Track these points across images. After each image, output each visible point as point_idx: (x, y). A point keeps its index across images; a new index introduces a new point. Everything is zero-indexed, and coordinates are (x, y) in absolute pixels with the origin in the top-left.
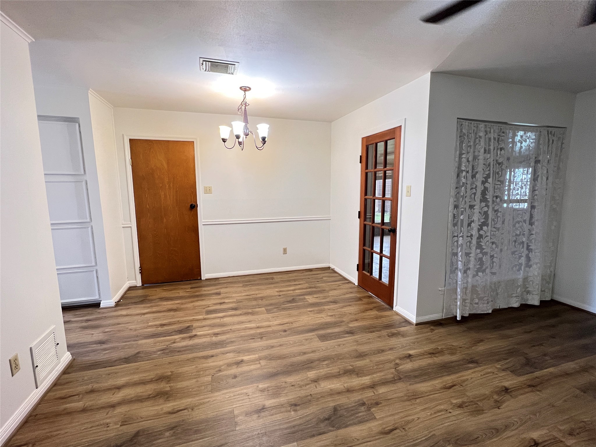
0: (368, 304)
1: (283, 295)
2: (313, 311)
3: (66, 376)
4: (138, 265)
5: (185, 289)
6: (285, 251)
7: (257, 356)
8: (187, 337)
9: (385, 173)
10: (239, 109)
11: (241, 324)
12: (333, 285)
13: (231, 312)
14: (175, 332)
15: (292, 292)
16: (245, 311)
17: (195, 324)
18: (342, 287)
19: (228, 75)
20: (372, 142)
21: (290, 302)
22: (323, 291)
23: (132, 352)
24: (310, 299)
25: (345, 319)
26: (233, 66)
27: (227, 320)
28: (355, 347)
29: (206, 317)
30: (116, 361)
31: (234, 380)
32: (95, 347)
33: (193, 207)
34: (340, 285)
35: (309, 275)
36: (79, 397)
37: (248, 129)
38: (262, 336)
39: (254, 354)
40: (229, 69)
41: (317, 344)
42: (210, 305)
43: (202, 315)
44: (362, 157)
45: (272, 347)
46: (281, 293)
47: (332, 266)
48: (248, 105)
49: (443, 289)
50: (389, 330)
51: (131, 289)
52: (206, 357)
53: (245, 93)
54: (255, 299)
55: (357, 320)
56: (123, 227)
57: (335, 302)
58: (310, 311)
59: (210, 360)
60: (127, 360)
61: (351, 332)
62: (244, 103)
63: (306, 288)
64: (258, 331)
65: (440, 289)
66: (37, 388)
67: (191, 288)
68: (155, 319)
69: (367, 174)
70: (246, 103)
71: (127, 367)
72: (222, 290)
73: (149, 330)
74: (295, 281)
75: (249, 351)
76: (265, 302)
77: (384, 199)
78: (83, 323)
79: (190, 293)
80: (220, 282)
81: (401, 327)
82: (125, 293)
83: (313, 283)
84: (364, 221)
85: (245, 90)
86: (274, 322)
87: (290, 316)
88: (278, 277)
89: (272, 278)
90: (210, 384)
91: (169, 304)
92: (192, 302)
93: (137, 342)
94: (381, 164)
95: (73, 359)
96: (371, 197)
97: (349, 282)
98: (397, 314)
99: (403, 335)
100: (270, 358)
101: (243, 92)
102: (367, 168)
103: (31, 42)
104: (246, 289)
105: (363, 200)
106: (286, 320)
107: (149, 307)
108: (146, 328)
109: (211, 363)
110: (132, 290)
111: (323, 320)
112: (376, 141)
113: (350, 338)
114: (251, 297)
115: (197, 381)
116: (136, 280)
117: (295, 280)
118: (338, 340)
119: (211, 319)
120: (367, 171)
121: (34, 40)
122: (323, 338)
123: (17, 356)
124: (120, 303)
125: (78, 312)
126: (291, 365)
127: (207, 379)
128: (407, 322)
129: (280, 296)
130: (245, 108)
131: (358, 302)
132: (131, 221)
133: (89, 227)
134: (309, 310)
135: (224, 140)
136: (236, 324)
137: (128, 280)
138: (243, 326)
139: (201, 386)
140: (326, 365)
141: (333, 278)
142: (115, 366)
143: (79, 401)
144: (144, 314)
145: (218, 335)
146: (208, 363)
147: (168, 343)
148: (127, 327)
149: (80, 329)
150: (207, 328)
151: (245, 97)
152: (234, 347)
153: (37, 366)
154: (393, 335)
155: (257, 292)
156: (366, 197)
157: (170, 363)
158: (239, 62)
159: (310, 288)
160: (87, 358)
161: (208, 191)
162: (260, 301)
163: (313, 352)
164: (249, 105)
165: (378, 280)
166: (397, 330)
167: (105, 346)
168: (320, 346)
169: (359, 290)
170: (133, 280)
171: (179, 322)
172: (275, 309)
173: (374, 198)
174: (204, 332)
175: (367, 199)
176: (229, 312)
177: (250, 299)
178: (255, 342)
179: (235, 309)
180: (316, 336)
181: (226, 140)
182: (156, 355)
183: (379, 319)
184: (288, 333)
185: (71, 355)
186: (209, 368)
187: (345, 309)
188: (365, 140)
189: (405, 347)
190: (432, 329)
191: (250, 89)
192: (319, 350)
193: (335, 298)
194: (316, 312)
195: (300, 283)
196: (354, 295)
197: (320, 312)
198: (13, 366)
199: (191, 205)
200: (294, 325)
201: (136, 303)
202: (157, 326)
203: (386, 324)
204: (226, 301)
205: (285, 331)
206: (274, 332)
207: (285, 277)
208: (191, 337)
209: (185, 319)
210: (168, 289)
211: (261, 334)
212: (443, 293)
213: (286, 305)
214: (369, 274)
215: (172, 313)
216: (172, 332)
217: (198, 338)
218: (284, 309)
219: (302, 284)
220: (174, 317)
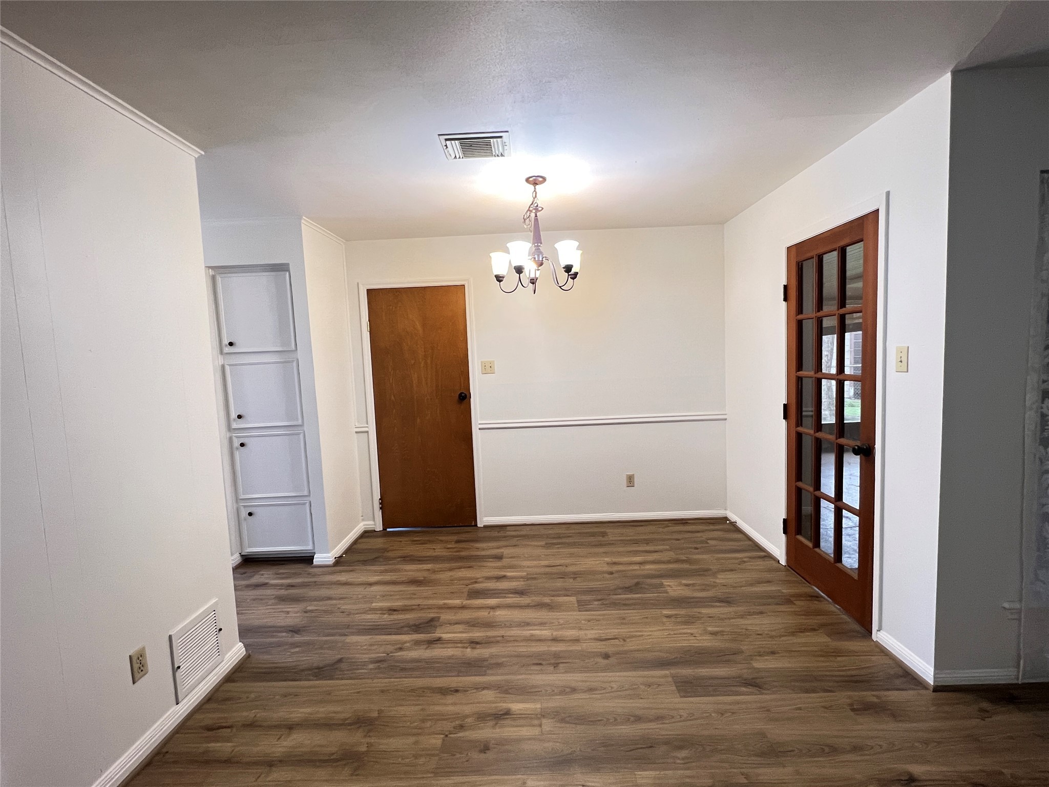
0: (808, 613)
1: (618, 572)
2: (676, 616)
3: (229, 686)
4: (377, 495)
5: (447, 542)
6: (630, 480)
7: (538, 706)
8: (424, 641)
9: (842, 318)
10: (525, 220)
11: (526, 628)
12: (729, 559)
13: (512, 597)
14: (407, 627)
15: (636, 567)
16: (537, 599)
17: (445, 616)
18: (748, 565)
19: (494, 158)
20: (809, 255)
21: (629, 589)
22: (704, 572)
23: (331, 656)
24: (673, 587)
25: (746, 647)
26: (499, 140)
27: (501, 614)
28: (760, 726)
29: (466, 602)
30: (303, 670)
31: (482, 756)
32: (284, 637)
33: (464, 398)
34: (745, 562)
35: (680, 532)
36: (231, 732)
37: (541, 253)
38: (557, 662)
39: (534, 701)
40: (494, 148)
41: (672, 701)
42: (478, 578)
43: (459, 598)
44: (789, 287)
45: (574, 690)
46: (615, 568)
47: (733, 517)
48: (540, 209)
49: (1017, 606)
50: (856, 693)
51: (367, 534)
52: (444, 691)
53: (535, 188)
54: (563, 576)
55: (773, 653)
56: (356, 432)
57: (726, 601)
58: (668, 617)
59: (450, 699)
60: (320, 672)
61: (755, 683)
62: (535, 208)
63: (669, 562)
64: (553, 649)
65: (1006, 605)
66: (177, 704)
67: (458, 542)
68: (384, 596)
69: (800, 324)
70: (537, 206)
71: (315, 687)
72: (506, 551)
73: (369, 617)
74: (647, 544)
75: (525, 692)
76: (579, 584)
77: (841, 377)
78: (282, 589)
79: (452, 552)
80: (509, 533)
81: (888, 690)
82: (355, 542)
83: (683, 551)
84: (797, 426)
85: (535, 183)
86: (587, 632)
87: (623, 621)
88: (616, 531)
89: (604, 534)
90: (437, 755)
91: (412, 570)
92: (451, 570)
93: (343, 638)
94: (833, 299)
95: (247, 655)
96: (812, 373)
97: (765, 557)
98: (883, 651)
99: (894, 713)
100: (563, 717)
101: (532, 187)
102: (800, 310)
103: (199, 157)
104: (549, 551)
105: (794, 380)
106: (614, 631)
107: (382, 572)
108: (365, 612)
109: (450, 706)
110: (368, 537)
111: (694, 643)
112: (820, 251)
113: (749, 698)
114: (554, 570)
115: (416, 743)
116: (374, 521)
117: (647, 542)
118: (720, 698)
119: (475, 608)
120: (800, 317)
121: (203, 153)
122: (687, 687)
123: (144, 649)
124: (342, 560)
125: (283, 570)
126: (604, 745)
127: (434, 741)
128: (909, 677)
129: (611, 573)
130: (536, 216)
131: (782, 608)
132: (367, 422)
133: (301, 433)
134: (666, 612)
135: (499, 279)
136: (515, 627)
137: (363, 520)
138: (527, 632)
139: (421, 756)
140: (683, 759)
141: (731, 543)
142: (297, 680)
143: (228, 740)
144: (371, 584)
145: (478, 646)
146: (445, 705)
147: (390, 648)
148: (339, 606)
149: (273, 601)
150: (460, 627)
151: (536, 196)
152: (499, 678)
153: (179, 667)
154: (866, 708)
155: (568, 561)
156: (801, 373)
157: (382, 691)
158: (507, 132)
159: (677, 561)
160: (266, 657)
161: (488, 369)
162: (571, 580)
163: (659, 718)
164: (543, 209)
165: (832, 560)
166: (877, 697)
167: (297, 638)
168: (677, 706)
169: (788, 579)
170: (368, 520)
171: (419, 608)
172: (596, 603)
173: (819, 375)
174: (453, 635)
175: (803, 379)
176: (508, 598)
177: (551, 574)
178: (542, 672)
179: (520, 593)
180: (670, 679)
181: (503, 277)
182: (366, 671)
183: (831, 659)
184: (612, 660)
185: (244, 649)
186: (442, 717)
187: (750, 622)
188: (794, 251)
189: (900, 750)
190: (982, 710)
191: (544, 179)
192: (673, 717)
193: (731, 590)
194: (678, 620)
195: (657, 548)
196: (774, 588)
197: (689, 621)
198: (136, 666)
199: (460, 395)
200: (631, 645)
201: (364, 562)
202: (382, 610)
203: (849, 673)
204: (509, 574)
205: (606, 656)
206: (584, 655)
207: (630, 532)
208: (431, 643)
209: (431, 602)
210: (419, 541)
211: (556, 655)
212: (1016, 616)
213: (619, 596)
214: (810, 545)
215: (412, 588)
216: (402, 627)
217: (442, 646)
218: (615, 605)
219: (662, 552)
220: (414, 596)
